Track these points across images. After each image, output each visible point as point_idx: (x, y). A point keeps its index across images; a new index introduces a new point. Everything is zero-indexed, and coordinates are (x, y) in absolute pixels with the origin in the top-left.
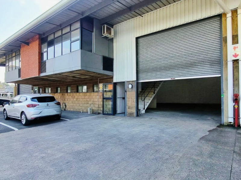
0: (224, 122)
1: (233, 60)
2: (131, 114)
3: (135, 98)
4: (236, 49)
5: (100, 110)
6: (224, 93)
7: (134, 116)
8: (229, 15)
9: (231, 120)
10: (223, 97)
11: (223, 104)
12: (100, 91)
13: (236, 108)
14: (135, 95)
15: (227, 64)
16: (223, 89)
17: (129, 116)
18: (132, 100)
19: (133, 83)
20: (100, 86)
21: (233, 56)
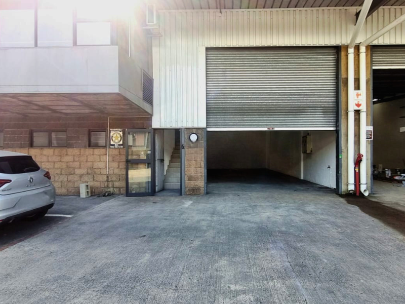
0: (342, 191)
1: (355, 110)
2: (194, 190)
3: (203, 159)
4: (359, 97)
5: (113, 187)
6: (342, 153)
7: (200, 194)
8: (351, 51)
9: (351, 187)
10: (341, 158)
11: (341, 168)
12: (113, 145)
13: (357, 171)
14: (203, 155)
15: (347, 114)
16: (341, 147)
17: (190, 195)
18: (196, 163)
19: (200, 132)
20: (111, 134)
21: (356, 105)
